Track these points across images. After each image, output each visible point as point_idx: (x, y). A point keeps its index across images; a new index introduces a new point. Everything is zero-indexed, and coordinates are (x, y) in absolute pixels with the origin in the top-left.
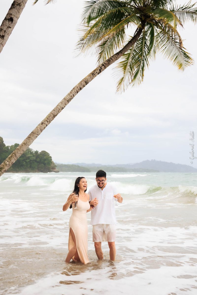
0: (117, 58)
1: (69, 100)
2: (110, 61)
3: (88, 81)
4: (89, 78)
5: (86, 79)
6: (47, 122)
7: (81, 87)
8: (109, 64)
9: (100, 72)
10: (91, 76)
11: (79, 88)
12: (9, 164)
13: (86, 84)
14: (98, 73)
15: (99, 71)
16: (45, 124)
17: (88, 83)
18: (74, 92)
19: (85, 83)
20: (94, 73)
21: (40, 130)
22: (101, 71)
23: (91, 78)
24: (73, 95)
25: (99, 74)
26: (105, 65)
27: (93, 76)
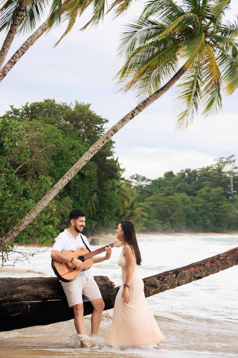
0: (156, 97)
1: (93, 152)
2: (146, 103)
3: (117, 128)
4: (118, 126)
5: (115, 127)
6: (68, 176)
7: (108, 136)
8: (145, 105)
9: (133, 117)
10: (121, 123)
11: (105, 138)
12: (29, 219)
13: (115, 132)
14: (129, 118)
15: (131, 116)
16: (66, 178)
17: (117, 131)
18: (99, 143)
19: (112, 131)
20: (125, 119)
21: (60, 184)
22: (134, 115)
23: (121, 125)
24: (98, 146)
25: (131, 119)
26: (139, 108)
27: (123, 122)
